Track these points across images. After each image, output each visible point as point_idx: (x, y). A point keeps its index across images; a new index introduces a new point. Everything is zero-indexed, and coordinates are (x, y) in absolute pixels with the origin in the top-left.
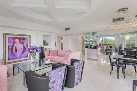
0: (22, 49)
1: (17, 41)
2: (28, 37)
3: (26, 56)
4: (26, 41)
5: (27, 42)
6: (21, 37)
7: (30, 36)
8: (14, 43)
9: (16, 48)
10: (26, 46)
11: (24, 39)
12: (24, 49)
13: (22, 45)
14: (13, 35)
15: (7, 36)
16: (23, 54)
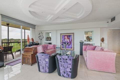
1: (66, 37)
2: (72, 34)
3: (71, 48)
5: (72, 38)
6: (68, 35)
7: (73, 33)
10: (71, 41)
11: (70, 36)
13: (69, 40)
14: (64, 34)
15: (62, 35)
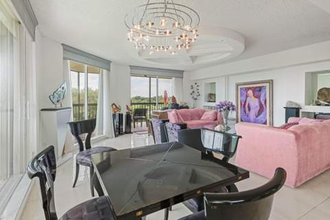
0: (257, 107)
1: (250, 92)
2: (267, 85)
3: (263, 122)
4: (264, 93)
5: (265, 95)
7: (270, 82)
8: (247, 96)
9: (249, 104)
10: (263, 103)
11: (260, 89)
12: (261, 107)
13: (257, 100)
14: (245, 84)
15: (239, 87)
16: (259, 118)
